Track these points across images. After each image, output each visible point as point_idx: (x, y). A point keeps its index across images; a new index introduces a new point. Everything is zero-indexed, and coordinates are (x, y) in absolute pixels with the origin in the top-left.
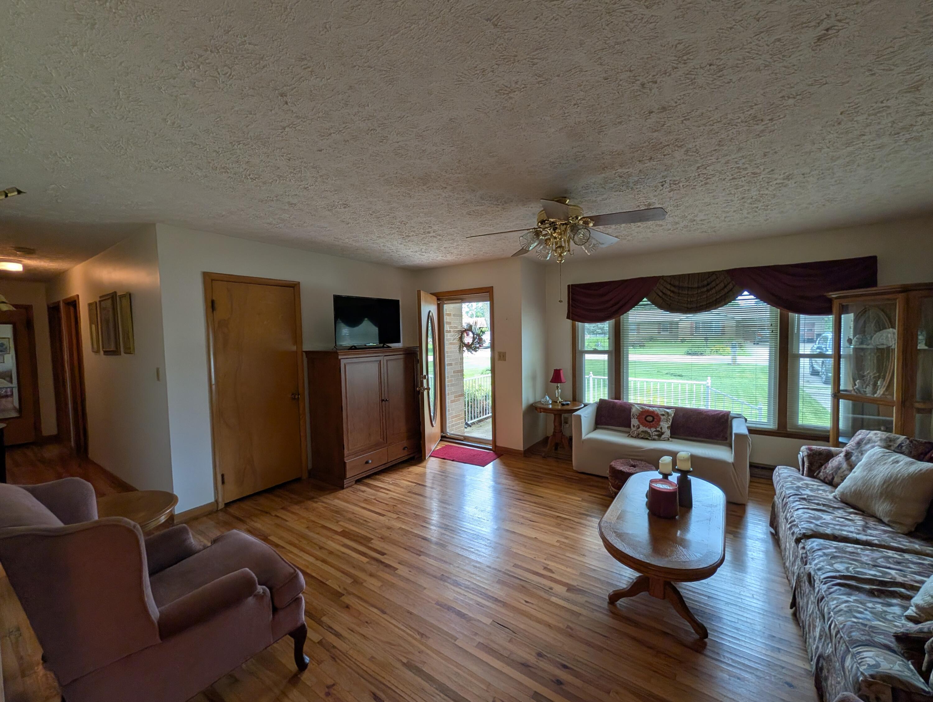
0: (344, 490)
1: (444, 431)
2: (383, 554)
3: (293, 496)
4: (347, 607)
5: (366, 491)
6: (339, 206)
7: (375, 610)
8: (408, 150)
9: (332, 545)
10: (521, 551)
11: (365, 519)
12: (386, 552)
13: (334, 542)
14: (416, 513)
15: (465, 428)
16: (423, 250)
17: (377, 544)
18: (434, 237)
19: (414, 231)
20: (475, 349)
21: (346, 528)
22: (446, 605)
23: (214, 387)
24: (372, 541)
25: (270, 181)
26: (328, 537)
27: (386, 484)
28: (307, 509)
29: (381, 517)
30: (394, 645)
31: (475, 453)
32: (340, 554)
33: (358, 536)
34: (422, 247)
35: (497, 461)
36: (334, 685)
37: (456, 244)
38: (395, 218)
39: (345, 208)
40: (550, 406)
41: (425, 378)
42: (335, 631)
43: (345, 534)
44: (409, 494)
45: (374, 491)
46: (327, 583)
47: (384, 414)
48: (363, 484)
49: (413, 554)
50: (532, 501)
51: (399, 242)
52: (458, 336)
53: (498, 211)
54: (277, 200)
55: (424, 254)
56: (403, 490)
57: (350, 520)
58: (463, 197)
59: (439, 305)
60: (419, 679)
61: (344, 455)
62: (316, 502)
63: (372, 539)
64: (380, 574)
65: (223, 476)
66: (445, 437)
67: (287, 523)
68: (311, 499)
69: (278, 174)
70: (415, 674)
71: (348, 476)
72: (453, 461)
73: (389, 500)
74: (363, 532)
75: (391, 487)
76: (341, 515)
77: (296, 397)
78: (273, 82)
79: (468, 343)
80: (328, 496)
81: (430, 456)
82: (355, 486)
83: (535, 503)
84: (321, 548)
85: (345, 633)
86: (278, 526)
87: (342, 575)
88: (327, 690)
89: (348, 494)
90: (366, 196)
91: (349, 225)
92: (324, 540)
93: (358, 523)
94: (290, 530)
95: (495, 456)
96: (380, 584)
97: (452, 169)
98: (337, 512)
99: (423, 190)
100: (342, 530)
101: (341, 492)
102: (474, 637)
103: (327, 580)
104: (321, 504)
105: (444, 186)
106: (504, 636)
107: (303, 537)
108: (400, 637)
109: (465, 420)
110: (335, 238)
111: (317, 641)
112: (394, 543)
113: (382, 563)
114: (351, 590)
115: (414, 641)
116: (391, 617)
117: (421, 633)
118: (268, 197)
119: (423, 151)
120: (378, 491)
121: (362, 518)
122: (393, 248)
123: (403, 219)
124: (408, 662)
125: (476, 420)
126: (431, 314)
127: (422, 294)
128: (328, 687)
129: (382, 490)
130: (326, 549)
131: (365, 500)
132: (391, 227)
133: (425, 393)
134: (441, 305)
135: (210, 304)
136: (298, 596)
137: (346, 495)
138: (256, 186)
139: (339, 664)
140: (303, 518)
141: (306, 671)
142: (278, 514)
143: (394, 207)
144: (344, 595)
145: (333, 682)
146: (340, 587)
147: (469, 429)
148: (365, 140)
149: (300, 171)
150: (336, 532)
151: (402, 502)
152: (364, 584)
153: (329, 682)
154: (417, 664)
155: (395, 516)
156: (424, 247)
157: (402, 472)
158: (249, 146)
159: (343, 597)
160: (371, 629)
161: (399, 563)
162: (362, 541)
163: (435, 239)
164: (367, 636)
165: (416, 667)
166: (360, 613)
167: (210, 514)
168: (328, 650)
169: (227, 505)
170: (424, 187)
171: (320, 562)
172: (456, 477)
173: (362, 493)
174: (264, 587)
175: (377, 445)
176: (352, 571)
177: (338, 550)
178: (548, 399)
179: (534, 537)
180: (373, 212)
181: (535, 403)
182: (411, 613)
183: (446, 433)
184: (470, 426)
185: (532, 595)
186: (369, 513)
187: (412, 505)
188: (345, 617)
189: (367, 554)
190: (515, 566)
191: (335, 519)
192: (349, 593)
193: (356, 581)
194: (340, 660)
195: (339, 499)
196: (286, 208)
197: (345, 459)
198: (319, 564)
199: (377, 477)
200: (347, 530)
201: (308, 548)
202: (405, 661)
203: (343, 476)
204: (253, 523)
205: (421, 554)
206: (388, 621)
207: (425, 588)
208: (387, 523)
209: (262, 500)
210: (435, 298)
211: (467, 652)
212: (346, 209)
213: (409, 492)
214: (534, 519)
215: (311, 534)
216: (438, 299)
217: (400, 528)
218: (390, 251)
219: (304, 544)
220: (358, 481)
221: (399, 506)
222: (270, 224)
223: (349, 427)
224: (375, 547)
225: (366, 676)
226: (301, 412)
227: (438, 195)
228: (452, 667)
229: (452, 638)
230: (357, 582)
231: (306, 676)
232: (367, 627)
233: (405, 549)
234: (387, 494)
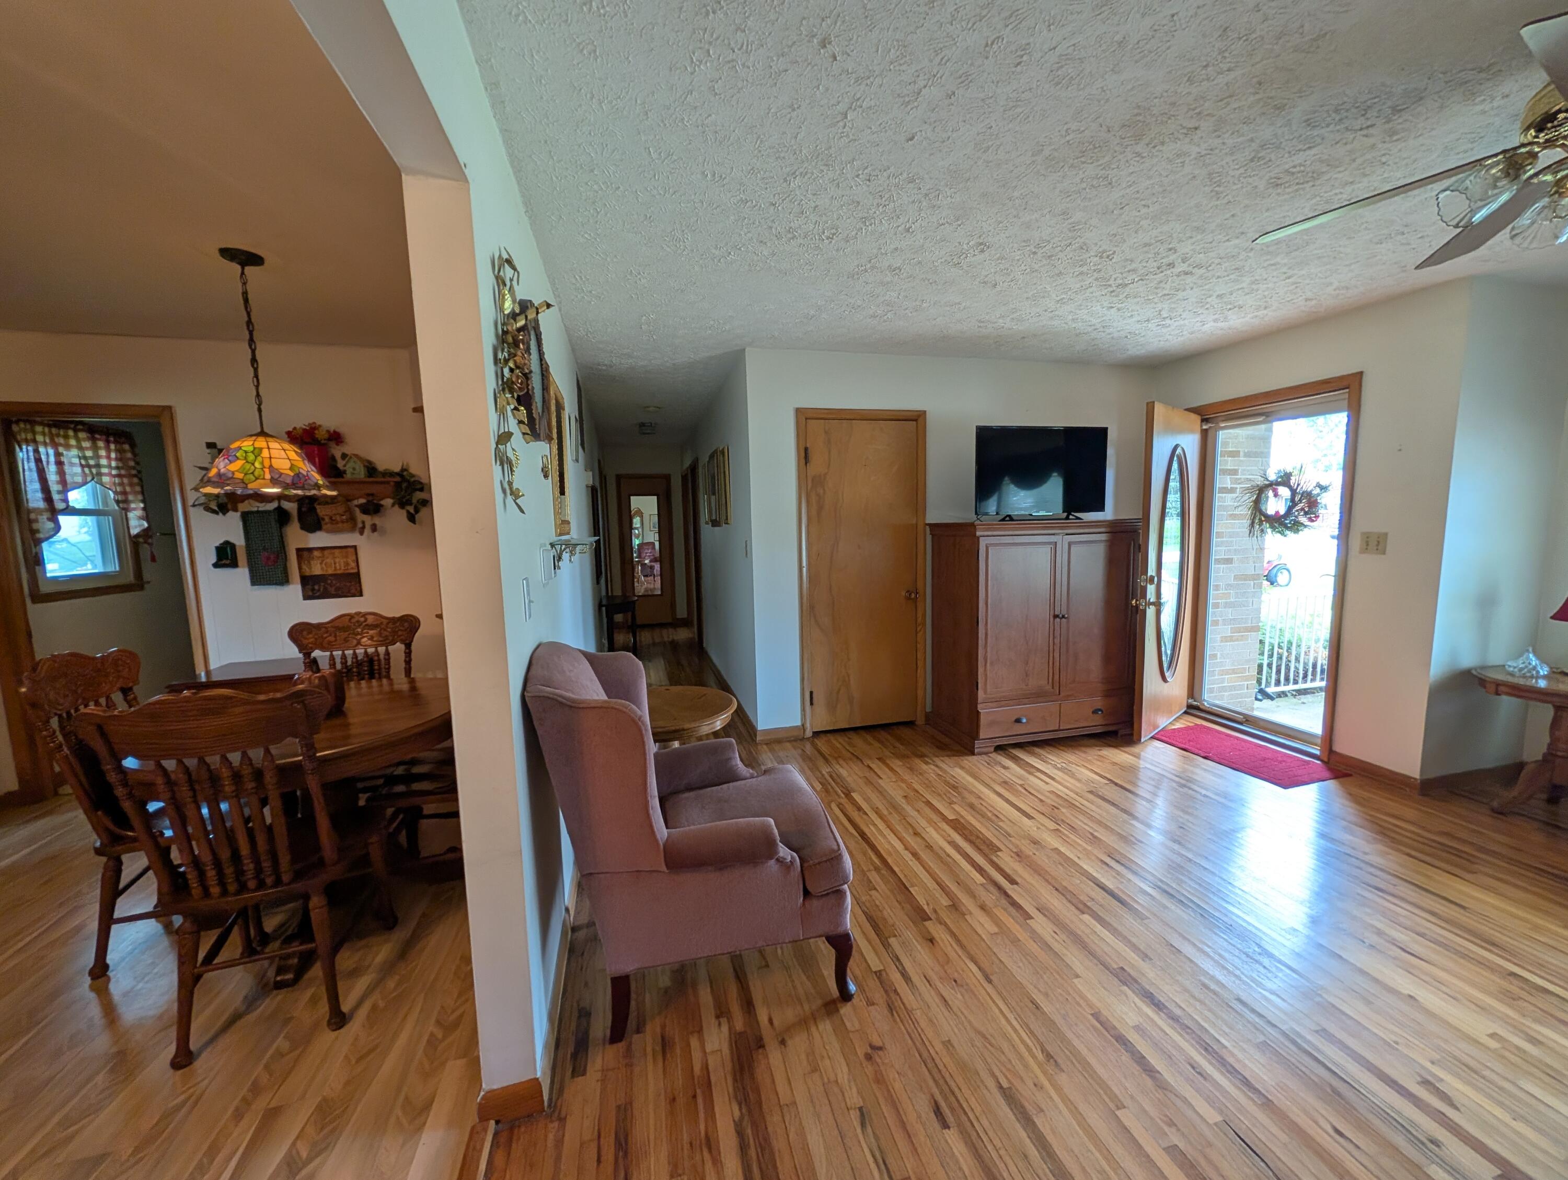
0: (974, 757)
1: (1196, 695)
2: (1013, 882)
3: (898, 745)
4: (932, 940)
5: (1008, 769)
6: (971, 251)
7: (974, 968)
8: (1081, 60)
9: (933, 835)
10: (1354, 1009)
11: (997, 813)
12: (1018, 880)
13: (938, 833)
14: (1096, 834)
15: (1257, 699)
16: (1164, 314)
17: (1006, 860)
18: (1186, 274)
19: (1134, 270)
20: (1296, 527)
21: (962, 817)
22: (1115, 1028)
23: (805, 570)
24: (999, 853)
25: (854, 233)
26: (930, 821)
27: (1049, 766)
28: (911, 769)
29: (1025, 819)
30: (992, 1046)
31: (1270, 755)
32: (943, 855)
33: (978, 837)
34: (1160, 306)
35: (1331, 784)
36: (880, 1048)
37: (1247, 280)
38: (1083, 247)
39: (982, 251)
40: (1542, 684)
41: (1151, 580)
42: (904, 968)
43: (958, 825)
44: (1091, 797)
45: (1022, 772)
46: (911, 889)
47: (1057, 641)
48: (1008, 755)
49: (1069, 905)
50: (1424, 905)
51: (1106, 304)
52: (1249, 499)
53: (1373, 146)
54: (873, 268)
55: (1168, 322)
56: (1078, 785)
57: (972, 806)
58: (1252, 140)
59: (1205, 434)
60: (1023, 1134)
61: (977, 699)
62: (927, 763)
63: (1000, 850)
64: (999, 913)
65: (811, 693)
66: (1197, 708)
67: (880, 781)
68: (922, 756)
69: (860, 215)
70: (1018, 1119)
71: (982, 736)
72: (1205, 758)
73: (1048, 794)
74: (988, 834)
75: (1058, 774)
76: (959, 793)
77: (913, 596)
78: (804, 22)
79: (1277, 513)
80: (946, 759)
81: (1153, 738)
82: (994, 755)
83: (1433, 914)
84: (916, 834)
85: (915, 979)
86: (868, 782)
87: (937, 887)
88: (869, 1051)
89: (979, 765)
90: (1015, 213)
91: (998, 288)
92: (923, 823)
93: (983, 816)
94: (881, 792)
95: (1327, 774)
96: (995, 929)
97: (1206, 66)
98: (954, 788)
99: (1138, 154)
100: (954, 817)
101: (970, 758)
102: (1166, 1128)
103: (912, 886)
104: (933, 767)
105: (1191, 124)
106: (1247, 1170)
107: (895, 807)
108: (1005, 1036)
109: (1259, 681)
110: (980, 321)
111: (874, 970)
112: (1038, 870)
113: (1006, 894)
114: (944, 915)
115: (1031, 1061)
116: (1000, 993)
117: (1047, 1051)
118: (858, 266)
119: (1120, 43)
120: (1030, 773)
121: (991, 809)
122: (1094, 321)
123: (1104, 247)
124: (1010, 1088)
125: (1291, 687)
126: (1179, 451)
127: (1159, 409)
128: (873, 1047)
129: (1038, 774)
130: (923, 838)
131: (1005, 782)
132: (1081, 273)
133: (1151, 612)
134: (1210, 434)
135: (803, 454)
136: (841, 888)
137: (975, 765)
138: (837, 250)
139: (895, 1021)
140: (903, 781)
141: (849, 1004)
142: (871, 765)
143: (1078, 223)
144: (931, 919)
145: (880, 1044)
146: (928, 904)
147: (1267, 703)
148: (985, 74)
149: (891, 199)
150: (944, 818)
151: (1071, 805)
152: (967, 917)
153: (878, 1043)
154: (1026, 1104)
155: (1052, 826)
156: (1166, 306)
157: (1085, 752)
158: (809, 175)
159: (930, 922)
160: (959, 996)
161: (1038, 909)
162: (982, 847)
163: (1189, 280)
164: (950, 1003)
165: (1023, 1107)
166: (948, 961)
167: (795, 741)
168: (886, 992)
169: (816, 734)
170: (1139, 148)
171: (910, 855)
172: (1204, 792)
173: (1003, 771)
174: (795, 854)
175: (1038, 696)
176: (953, 887)
177: (941, 848)
178: (1534, 662)
179: (1406, 992)
180: (1038, 246)
181: (1484, 668)
182: (1038, 1007)
183: (1201, 701)
184: (1272, 698)
185: (1362, 1126)
186: (1005, 804)
187: (1091, 818)
188: (922, 952)
189: (985, 871)
190: (1322, 1032)
191: (949, 798)
192: (941, 922)
193: (955, 906)
194: (899, 1016)
195: (962, 768)
196: (888, 279)
197: (979, 706)
198: (907, 856)
199: (1037, 750)
200: (962, 821)
201: (899, 828)
202: (1005, 1085)
203: (975, 735)
204: (838, 767)
205: (1086, 910)
206: (991, 998)
207: (1077, 976)
208: (1034, 833)
209: (857, 740)
210: (1196, 419)
211: (1140, 1147)
212: (986, 254)
213: (1091, 792)
214: (1416, 948)
215: (908, 809)
216: (1205, 420)
217: (1056, 849)
218: (1090, 329)
219: (894, 819)
220: (999, 749)
221: (1064, 810)
222: (874, 316)
223: (989, 655)
224: (1002, 866)
225: (930, 1065)
226: (919, 620)
227: (1179, 156)
228: (1098, 1155)
229: (1112, 1101)
230: (957, 909)
231: (846, 1010)
232: (953, 988)
233: (1057, 889)
234: (1047, 783)
